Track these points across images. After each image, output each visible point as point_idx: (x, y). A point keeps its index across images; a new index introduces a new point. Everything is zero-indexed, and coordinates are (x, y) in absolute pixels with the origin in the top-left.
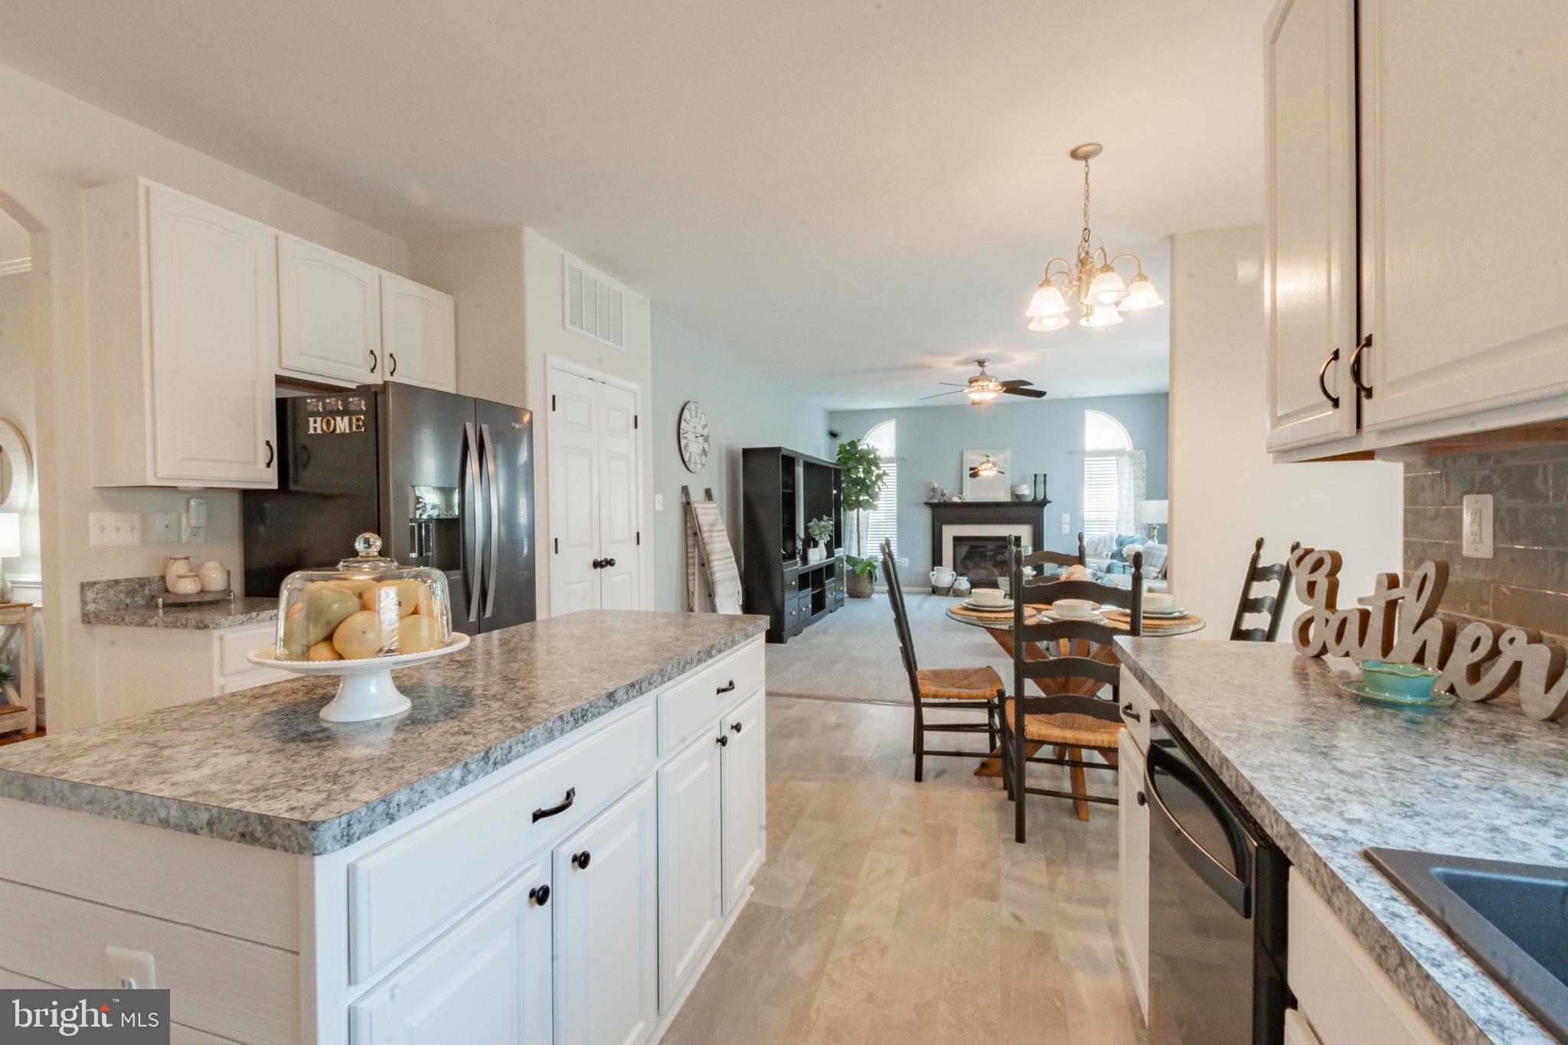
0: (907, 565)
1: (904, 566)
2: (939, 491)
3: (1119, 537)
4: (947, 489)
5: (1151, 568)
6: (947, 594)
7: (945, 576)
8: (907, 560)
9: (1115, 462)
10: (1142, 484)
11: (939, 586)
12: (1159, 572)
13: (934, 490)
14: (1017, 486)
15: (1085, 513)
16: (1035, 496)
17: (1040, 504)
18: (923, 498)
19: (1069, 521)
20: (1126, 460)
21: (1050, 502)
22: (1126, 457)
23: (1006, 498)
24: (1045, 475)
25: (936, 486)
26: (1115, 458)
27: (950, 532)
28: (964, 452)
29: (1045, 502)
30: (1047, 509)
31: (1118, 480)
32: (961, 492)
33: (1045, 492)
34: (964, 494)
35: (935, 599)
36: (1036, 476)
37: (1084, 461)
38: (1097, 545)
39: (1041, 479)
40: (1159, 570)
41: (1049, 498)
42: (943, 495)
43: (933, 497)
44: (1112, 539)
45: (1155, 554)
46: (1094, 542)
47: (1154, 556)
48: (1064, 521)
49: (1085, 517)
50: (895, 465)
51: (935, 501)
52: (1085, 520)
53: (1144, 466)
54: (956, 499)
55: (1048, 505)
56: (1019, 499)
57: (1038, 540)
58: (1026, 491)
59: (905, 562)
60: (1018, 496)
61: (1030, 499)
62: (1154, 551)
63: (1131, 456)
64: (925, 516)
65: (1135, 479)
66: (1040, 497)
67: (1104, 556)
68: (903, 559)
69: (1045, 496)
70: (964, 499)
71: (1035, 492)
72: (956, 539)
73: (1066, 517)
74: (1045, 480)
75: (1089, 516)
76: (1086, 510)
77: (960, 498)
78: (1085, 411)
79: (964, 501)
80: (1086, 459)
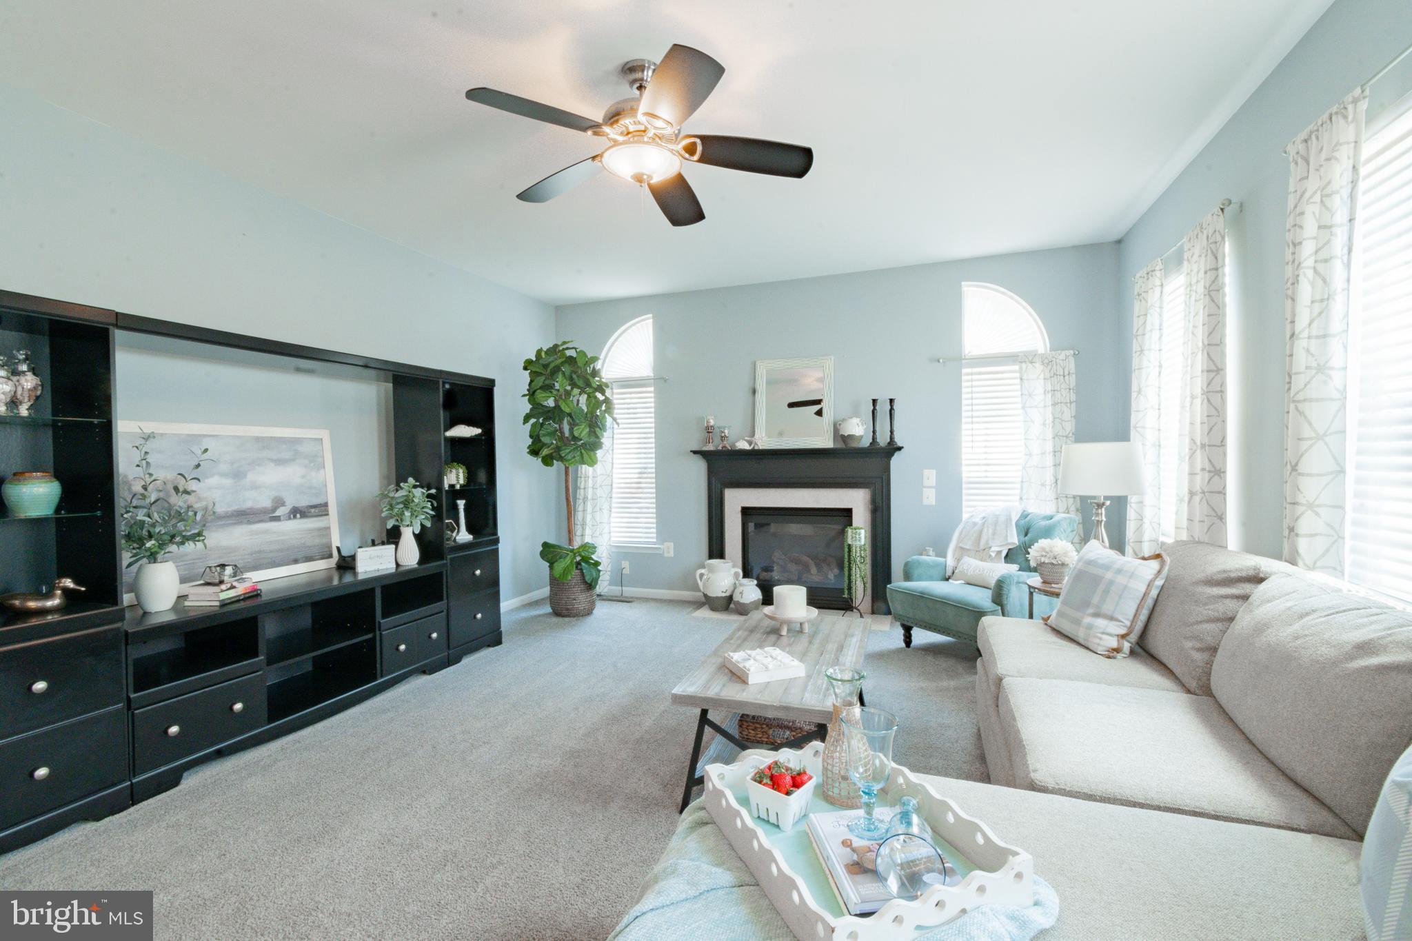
0: (672, 554)
1: (666, 555)
2: (717, 432)
3: (1024, 515)
4: (729, 427)
5: (1101, 623)
6: (722, 609)
7: (726, 576)
8: (672, 545)
9: (1018, 375)
10: (1068, 413)
11: (714, 594)
12: (1123, 637)
13: (709, 430)
14: (844, 420)
15: (964, 468)
16: (874, 438)
17: (884, 452)
18: (694, 444)
19: (933, 483)
20: (1036, 372)
22: (1038, 365)
23: (826, 442)
24: (891, 401)
25: (712, 422)
26: (1016, 367)
27: (736, 500)
28: (758, 364)
29: (893, 449)
30: (896, 461)
31: (1024, 408)
32: (752, 434)
33: (892, 432)
34: (757, 436)
36: (874, 401)
37: (961, 375)
38: (981, 532)
39: (883, 408)
40: (1123, 631)
41: (899, 441)
42: (723, 438)
43: (708, 442)
44: (1009, 519)
45: (1111, 583)
46: (975, 524)
47: (1106, 592)
48: (926, 482)
49: (964, 475)
50: (652, 389)
51: (710, 447)
52: (964, 479)
53: (1072, 380)
54: (743, 445)
55: (897, 455)
56: (848, 444)
57: (881, 516)
58: (858, 428)
59: (669, 548)
60: (845, 439)
61: (866, 443)
62: (1109, 575)
63: (1047, 362)
64: (698, 471)
65: (1054, 404)
66: (883, 440)
67: (993, 555)
68: (665, 543)
69: (892, 438)
70: (756, 444)
71: (874, 432)
72: (746, 512)
73: (930, 477)
74: (892, 409)
75: (968, 472)
76: (964, 462)
77: (750, 443)
78: (963, 283)
79: (756, 448)
80: (964, 371)
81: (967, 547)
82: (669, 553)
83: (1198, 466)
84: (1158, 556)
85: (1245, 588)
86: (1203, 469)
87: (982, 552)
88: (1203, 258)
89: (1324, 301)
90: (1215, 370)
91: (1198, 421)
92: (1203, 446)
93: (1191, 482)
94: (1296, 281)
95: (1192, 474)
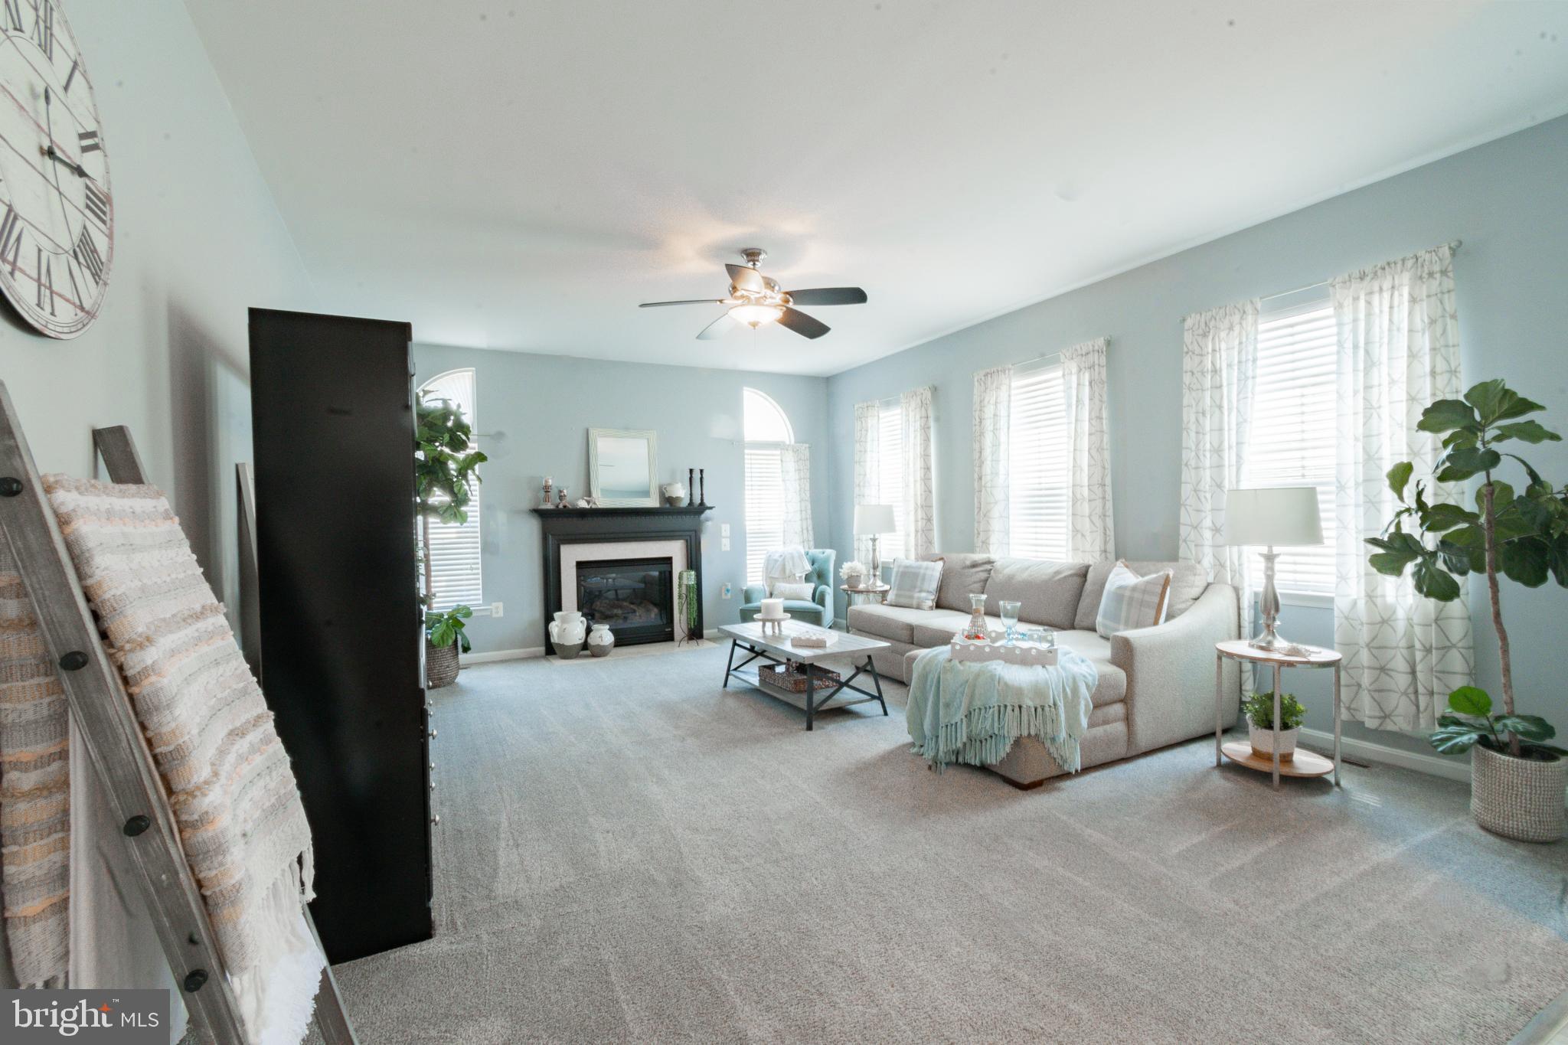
0: (501, 614)
1: (494, 615)
2: (554, 493)
3: (803, 554)
4: (567, 488)
6: (577, 656)
7: (570, 626)
8: (501, 605)
9: (779, 457)
11: (566, 644)
13: (547, 489)
14: (668, 485)
15: (747, 523)
16: (691, 500)
17: (698, 509)
18: (527, 504)
19: (728, 534)
20: (790, 456)
21: (711, 508)
22: (791, 452)
23: (653, 502)
24: (701, 471)
25: (550, 482)
26: (778, 452)
27: (571, 555)
28: (593, 433)
29: (702, 507)
30: (705, 519)
31: (784, 481)
32: (589, 493)
33: (702, 495)
34: (594, 495)
35: (557, 664)
36: (691, 471)
37: (744, 454)
38: (784, 565)
39: (697, 476)
41: (708, 503)
42: (561, 498)
43: (546, 500)
44: (800, 557)
46: (776, 561)
48: (724, 534)
49: (747, 528)
51: (549, 506)
52: (748, 531)
53: (808, 464)
54: (583, 504)
55: (707, 512)
56: (671, 504)
57: (694, 561)
58: (680, 492)
59: (497, 608)
60: (669, 500)
61: (685, 503)
63: (796, 451)
64: (530, 531)
65: (800, 479)
66: (697, 500)
67: (798, 579)
68: (494, 604)
69: (702, 499)
70: (595, 503)
71: (691, 495)
72: (581, 565)
73: (726, 530)
74: (701, 479)
75: (750, 526)
76: (747, 518)
77: (588, 502)
78: (745, 388)
79: (594, 507)
80: (746, 451)
81: (776, 576)
82: (497, 612)
83: (920, 517)
84: (942, 559)
85: (988, 567)
86: (922, 519)
87: (790, 578)
88: (918, 409)
89: (996, 445)
90: (927, 468)
91: (919, 493)
92: (922, 507)
93: (916, 525)
94: (982, 434)
95: (916, 521)
